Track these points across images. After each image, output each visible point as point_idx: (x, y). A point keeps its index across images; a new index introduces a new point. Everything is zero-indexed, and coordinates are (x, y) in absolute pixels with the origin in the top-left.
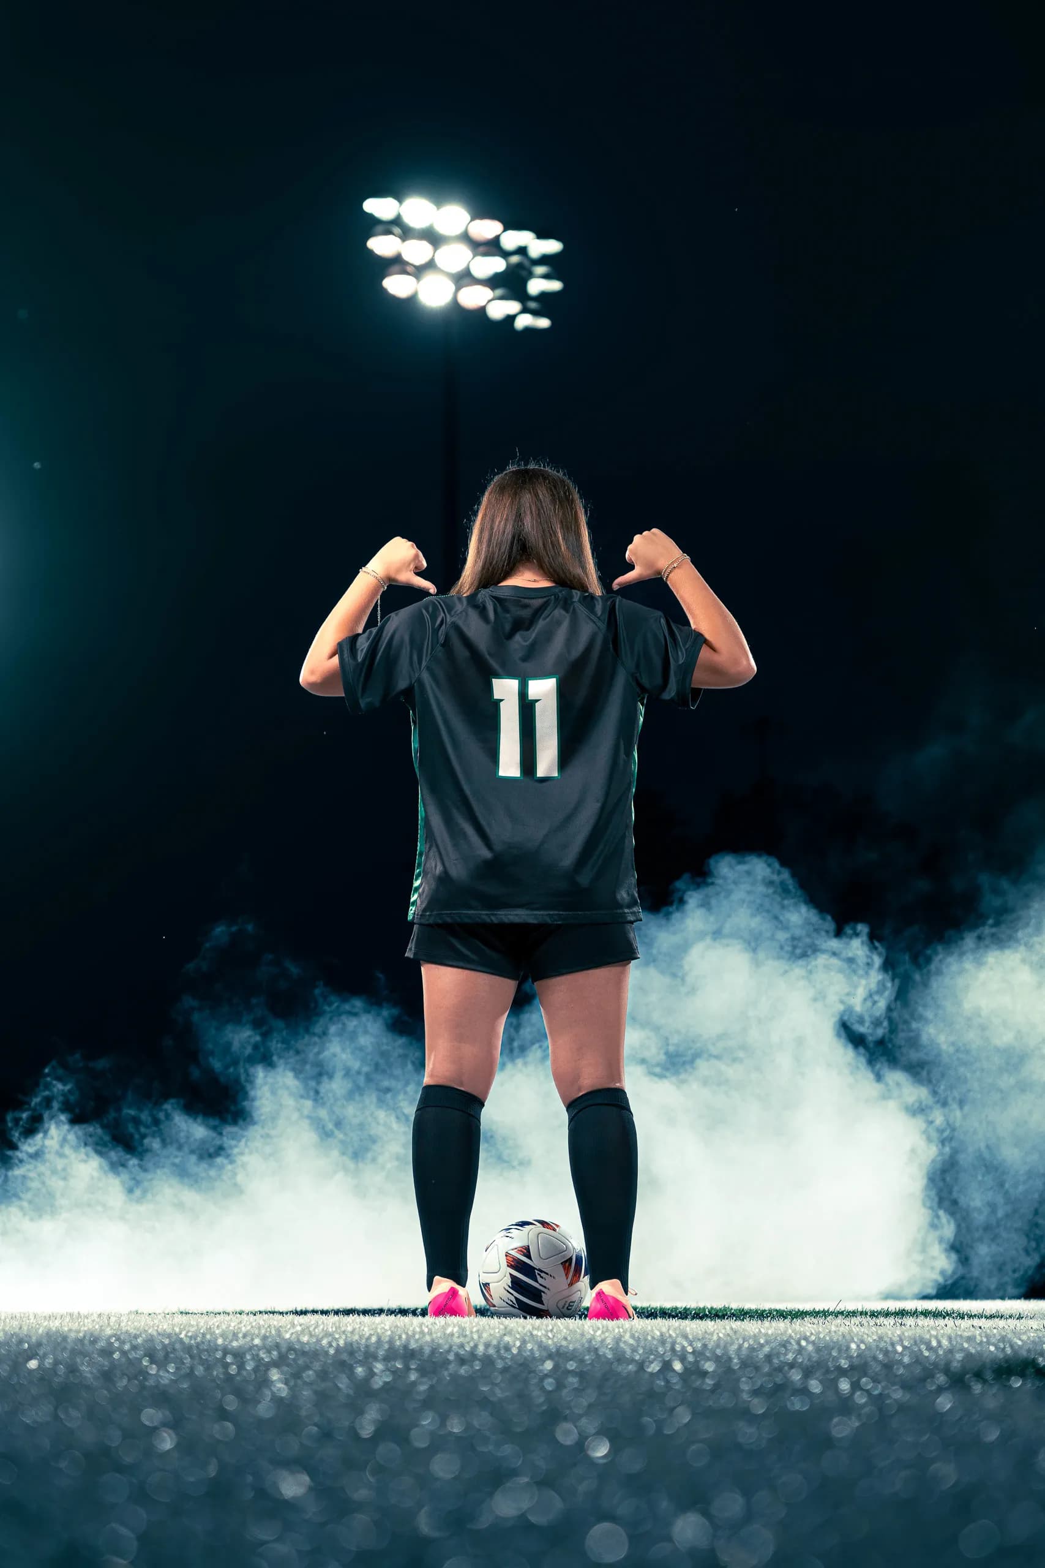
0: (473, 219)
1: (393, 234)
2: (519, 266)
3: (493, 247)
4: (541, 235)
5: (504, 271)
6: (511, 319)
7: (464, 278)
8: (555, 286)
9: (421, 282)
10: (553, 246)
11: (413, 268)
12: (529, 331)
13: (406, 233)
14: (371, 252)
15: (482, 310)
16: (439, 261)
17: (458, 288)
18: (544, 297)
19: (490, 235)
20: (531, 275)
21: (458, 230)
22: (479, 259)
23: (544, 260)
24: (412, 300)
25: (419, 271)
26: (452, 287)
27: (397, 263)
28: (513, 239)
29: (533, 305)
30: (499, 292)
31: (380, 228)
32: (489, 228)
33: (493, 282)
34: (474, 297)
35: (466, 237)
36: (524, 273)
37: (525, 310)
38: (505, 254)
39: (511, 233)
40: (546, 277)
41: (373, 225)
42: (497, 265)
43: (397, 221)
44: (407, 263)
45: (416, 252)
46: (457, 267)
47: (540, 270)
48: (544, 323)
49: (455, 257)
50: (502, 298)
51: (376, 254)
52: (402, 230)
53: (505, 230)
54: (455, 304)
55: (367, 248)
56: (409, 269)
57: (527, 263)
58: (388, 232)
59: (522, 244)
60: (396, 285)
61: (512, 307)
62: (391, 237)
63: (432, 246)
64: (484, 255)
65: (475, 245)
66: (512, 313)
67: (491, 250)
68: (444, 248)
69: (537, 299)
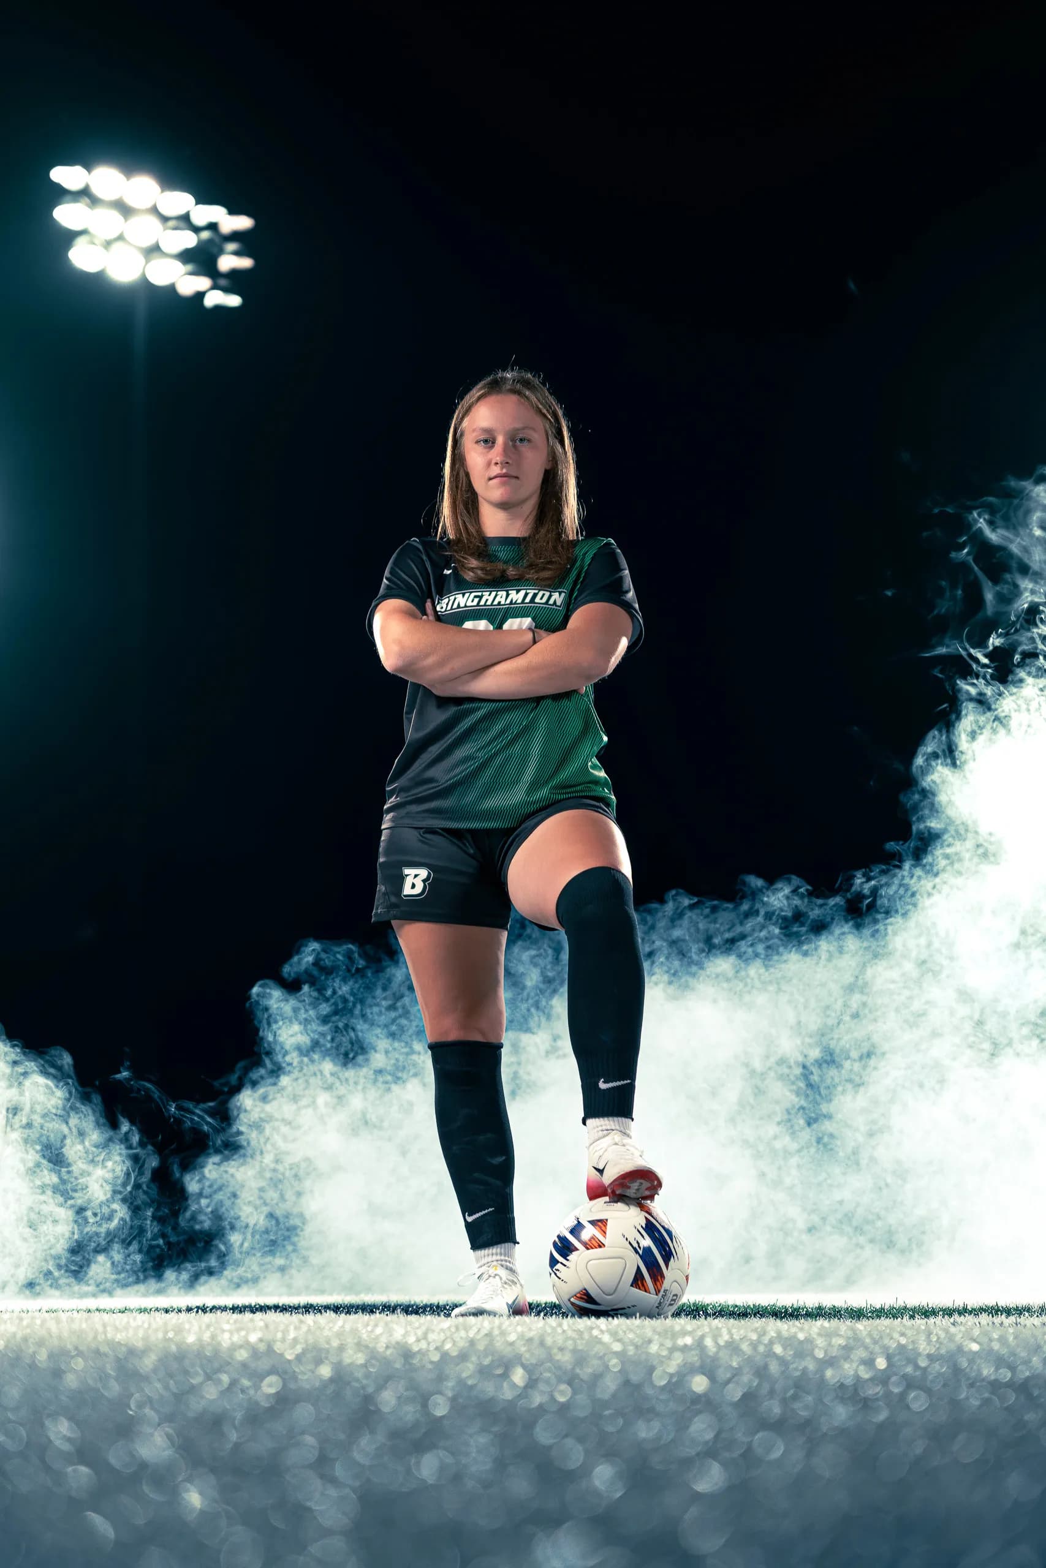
0: (162, 192)
1: (80, 203)
2: (210, 241)
3: (185, 220)
4: (233, 211)
5: (196, 246)
6: (200, 296)
7: (154, 250)
8: (246, 263)
9: (111, 255)
10: (243, 223)
11: (101, 240)
12: (219, 309)
13: (95, 204)
14: (55, 222)
15: (172, 289)
16: (126, 236)
18: (234, 274)
19: (182, 212)
20: (221, 251)
21: (149, 205)
22: (169, 233)
23: (235, 236)
24: (101, 275)
25: (108, 244)
26: (142, 260)
27: (81, 235)
28: (204, 214)
30: (189, 267)
31: (68, 197)
32: (180, 201)
33: (186, 256)
34: (165, 272)
35: (154, 210)
36: (215, 250)
37: (215, 287)
38: (196, 230)
39: (200, 206)
40: (237, 253)
41: (59, 194)
42: (189, 240)
43: (85, 193)
44: (95, 235)
45: (104, 224)
46: (148, 243)
47: (231, 247)
48: (234, 301)
49: (147, 230)
50: (191, 273)
51: (62, 225)
52: (92, 200)
53: (197, 203)
54: (144, 281)
55: (52, 218)
56: (96, 241)
57: (217, 240)
58: (74, 201)
59: (214, 220)
60: (81, 257)
61: (203, 283)
63: (121, 218)
64: (176, 228)
65: (165, 219)
66: (202, 288)
67: (182, 224)
68: (134, 220)
69: (227, 276)
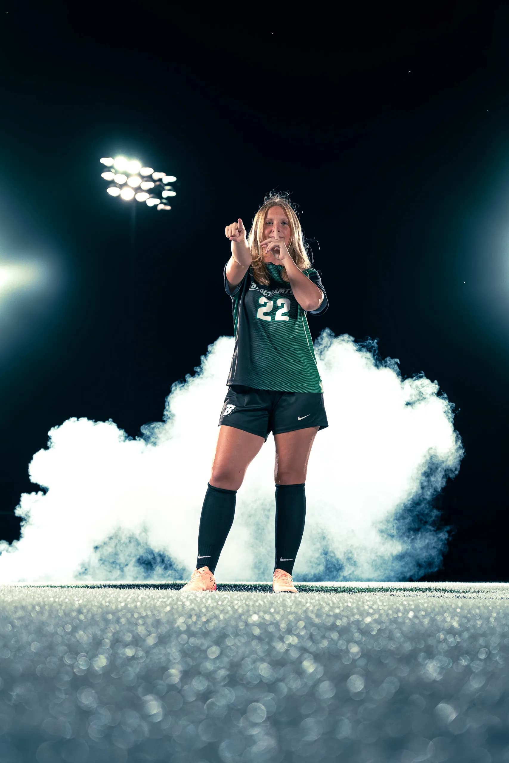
0: (142, 167)
2: (159, 185)
3: (150, 178)
4: (168, 174)
5: (153, 187)
6: (156, 206)
7: (138, 189)
8: (173, 194)
9: (122, 191)
10: (173, 179)
11: (119, 185)
12: (163, 211)
13: (116, 173)
14: (102, 178)
15: (145, 202)
16: (129, 183)
18: (168, 198)
19: (149, 174)
20: (164, 189)
21: (137, 172)
22: (144, 182)
23: (169, 184)
24: (118, 197)
25: (121, 186)
26: (134, 193)
27: (112, 183)
28: (157, 175)
29: (164, 201)
30: (152, 195)
31: (106, 169)
32: (149, 171)
33: (150, 191)
34: (142, 197)
35: (139, 174)
36: (161, 189)
37: (161, 203)
38: (154, 181)
39: (156, 173)
40: (170, 190)
41: (104, 168)
42: (151, 185)
43: (112, 167)
44: (117, 183)
45: (120, 179)
46: (136, 185)
47: (168, 188)
48: (168, 208)
49: (135, 182)
50: (152, 198)
51: (104, 179)
52: (115, 171)
53: (154, 172)
54: (135, 200)
56: (117, 185)
57: (162, 185)
58: (110, 171)
59: (161, 177)
60: (112, 191)
61: (157, 201)
62: (110, 172)
63: (126, 177)
64: (146, 181)
65: (143, 177)
66: (156, 204)
67: (149, 179)
68: (130, 178)
69: (166, 199)
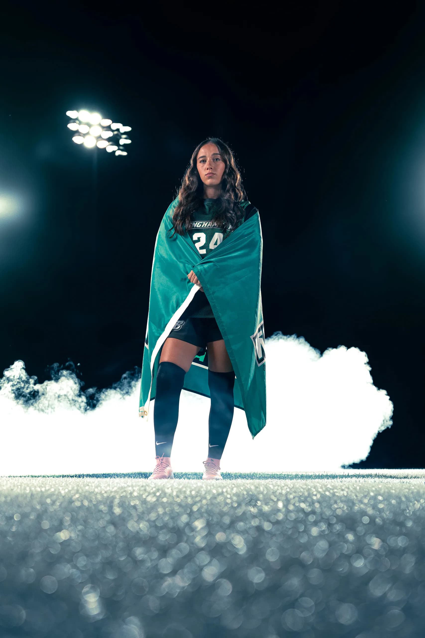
0: (102, 119)
1: (75, 122)
2: (117, 135)
4: (124, 125)
5: (112, 136)
6: (114, 152)
7: (99, 138)
8: (129, 142)
9: (85, 139)
10: (128, 129)
11: (82, 134)
12: (120, 156)
13: (80, 123)
15: (105, 149)
16: (90, 133)
17: (97, 141)
18: (125, 145)
19: (108, 125)
20: (121, 138)
21: (98, 123)
22: (104, 132)
23: (125, 133)
24: (82, 145)
25: (84, 135)
26: (95, 141)
27: (76, 132)
28: (115, 126)
29: (121, 148)
30: (111, 143)
31: (72, 121)
32: (108, 122)
33: (109, 140)
34: (103, 144)
35: (100, 125)
36: (118, 137)
37: (119, 149)
38: (113, 131)
39: (114, 124)
40: (126, 138)
41: (69, 120)
42: (110, 134)
43: (77, 119)
44: (80, 133)
45: (83, 129)
46: (98, 135)
47: (124, 136)
48: (125, 154)
49: (97, 131)
50: (111, 145)
51: (70, 129)
52: (79, 122)
54: (96, 147)
55: (67, 127)
57: (119, 134)
58: (74, 122)
59: (118, 128)
60: (77, 140)
61: (115, 148)
62: (75, 123)
63: (89, 127)
64: (106, 130)
65: (103, 127)
66: (115, 150)
67: (108, 129)
68: (92, 128)
69: (122, 146)
